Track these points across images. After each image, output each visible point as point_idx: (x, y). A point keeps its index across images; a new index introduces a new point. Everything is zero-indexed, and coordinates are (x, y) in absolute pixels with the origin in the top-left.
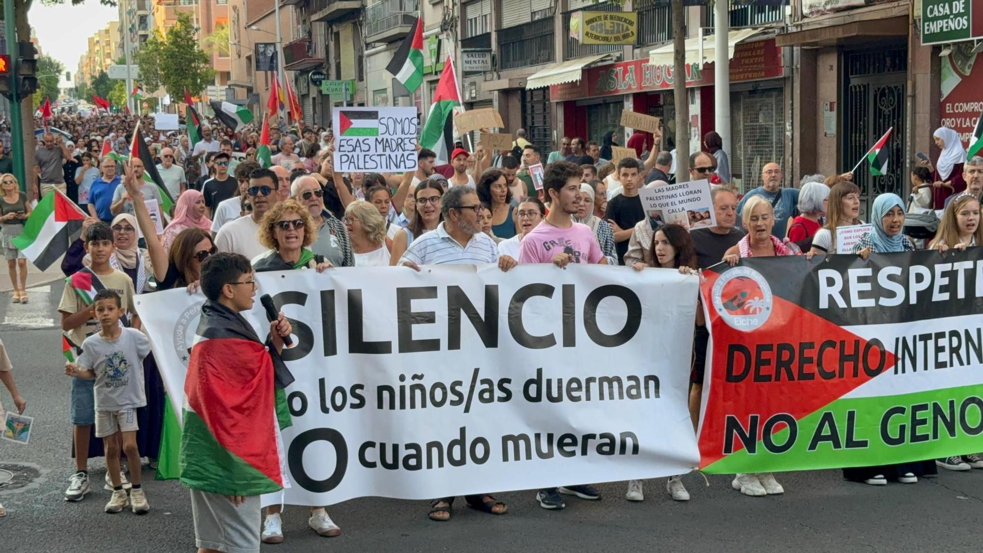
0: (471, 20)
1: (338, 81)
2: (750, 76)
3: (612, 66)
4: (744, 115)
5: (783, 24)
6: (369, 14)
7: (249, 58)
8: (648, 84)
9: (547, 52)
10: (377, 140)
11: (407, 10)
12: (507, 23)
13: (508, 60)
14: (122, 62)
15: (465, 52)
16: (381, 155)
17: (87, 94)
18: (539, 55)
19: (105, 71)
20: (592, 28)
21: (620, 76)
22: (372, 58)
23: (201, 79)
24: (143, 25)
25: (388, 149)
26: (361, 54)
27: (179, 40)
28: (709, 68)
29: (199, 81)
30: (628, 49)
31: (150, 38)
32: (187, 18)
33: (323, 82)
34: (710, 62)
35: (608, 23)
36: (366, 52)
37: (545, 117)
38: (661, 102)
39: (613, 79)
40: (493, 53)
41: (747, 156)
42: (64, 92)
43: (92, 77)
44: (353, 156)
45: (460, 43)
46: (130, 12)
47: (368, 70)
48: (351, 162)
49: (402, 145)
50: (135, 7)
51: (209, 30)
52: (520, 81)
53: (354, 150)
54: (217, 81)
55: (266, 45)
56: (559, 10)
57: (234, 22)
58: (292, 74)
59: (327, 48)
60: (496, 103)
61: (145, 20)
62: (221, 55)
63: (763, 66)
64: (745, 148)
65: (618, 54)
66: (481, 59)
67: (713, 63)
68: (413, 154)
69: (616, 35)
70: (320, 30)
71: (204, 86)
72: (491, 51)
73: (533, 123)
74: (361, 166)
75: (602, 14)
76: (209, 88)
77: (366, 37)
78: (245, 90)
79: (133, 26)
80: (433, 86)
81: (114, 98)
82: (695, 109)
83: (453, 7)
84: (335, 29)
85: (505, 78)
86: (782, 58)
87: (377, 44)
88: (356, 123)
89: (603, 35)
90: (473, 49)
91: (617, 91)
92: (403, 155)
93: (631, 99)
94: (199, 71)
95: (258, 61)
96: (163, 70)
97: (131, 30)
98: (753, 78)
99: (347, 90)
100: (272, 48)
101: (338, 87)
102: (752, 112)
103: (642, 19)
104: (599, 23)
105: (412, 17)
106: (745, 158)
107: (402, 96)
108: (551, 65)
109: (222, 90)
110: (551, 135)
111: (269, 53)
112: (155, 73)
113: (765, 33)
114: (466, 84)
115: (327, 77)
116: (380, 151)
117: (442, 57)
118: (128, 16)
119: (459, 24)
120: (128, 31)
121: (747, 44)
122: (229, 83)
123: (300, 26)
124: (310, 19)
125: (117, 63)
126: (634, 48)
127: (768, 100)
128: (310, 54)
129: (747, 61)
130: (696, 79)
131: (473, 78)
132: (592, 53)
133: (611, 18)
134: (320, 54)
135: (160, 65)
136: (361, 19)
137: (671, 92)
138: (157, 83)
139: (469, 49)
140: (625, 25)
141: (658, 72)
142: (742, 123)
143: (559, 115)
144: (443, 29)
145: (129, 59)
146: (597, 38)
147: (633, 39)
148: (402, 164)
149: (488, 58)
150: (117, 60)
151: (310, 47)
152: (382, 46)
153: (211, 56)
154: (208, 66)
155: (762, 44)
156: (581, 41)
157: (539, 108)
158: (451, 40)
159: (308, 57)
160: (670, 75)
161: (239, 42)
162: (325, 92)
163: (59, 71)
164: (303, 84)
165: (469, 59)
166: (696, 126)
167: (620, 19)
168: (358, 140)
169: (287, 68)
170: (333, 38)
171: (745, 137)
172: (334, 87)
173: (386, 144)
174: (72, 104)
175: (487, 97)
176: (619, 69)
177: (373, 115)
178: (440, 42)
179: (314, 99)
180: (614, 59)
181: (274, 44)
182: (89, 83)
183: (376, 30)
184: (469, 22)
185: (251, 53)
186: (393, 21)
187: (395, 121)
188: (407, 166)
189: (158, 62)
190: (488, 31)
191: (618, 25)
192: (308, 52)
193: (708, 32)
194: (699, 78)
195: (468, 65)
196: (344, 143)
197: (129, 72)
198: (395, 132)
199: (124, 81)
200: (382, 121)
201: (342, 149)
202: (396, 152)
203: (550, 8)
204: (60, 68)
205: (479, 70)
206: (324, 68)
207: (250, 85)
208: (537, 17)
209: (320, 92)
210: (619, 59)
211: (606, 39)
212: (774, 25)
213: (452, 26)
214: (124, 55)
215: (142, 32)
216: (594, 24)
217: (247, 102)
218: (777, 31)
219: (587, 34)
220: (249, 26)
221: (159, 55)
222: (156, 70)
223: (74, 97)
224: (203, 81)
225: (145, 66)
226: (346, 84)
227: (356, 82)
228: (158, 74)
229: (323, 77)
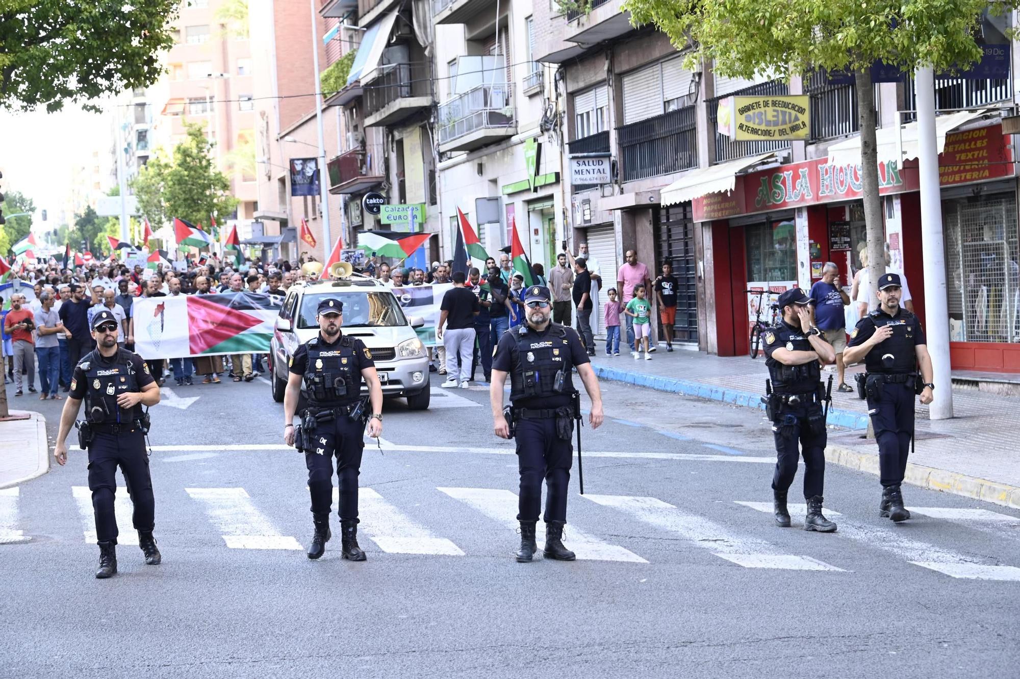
0: (582, 115)
1: (403, 206)
2: (968, 177)
3: (777, 170)
4: (963, 231)
5: (1011, 105)
6: (443, 113)
7: (282, 181)
8: (827, 193)
9: (687, 154)
11: (494, 106)
12: (631, 118)
13: (633, 168)
14: (115, 193)
15: (574, 158)
17: (70, 238)
18: (677, 159)
19: (92, 207)
20: (748, 119)
21: (789, 183)
22: (447, 172)
23: (218, 211)
24: (142, 143)
26: (432, 168)
27: (188, 159)
28: (912, 166)
30: (799, 145)
31: (152, 159)
32: (199, 130)
33: (382, 207)
34: (911, 159)
35: (770, 112)
36: (439, 166)
37: (686, 244)
38: (847, 218)
39: (779, 188)
40: (612, 158)
41: (969, 288)
43: (76, 215)
45: (567, 147)
46: (125, 127)
47: (443, 189)
50: (132, 119)
51: (229, 146)
52: (650, 195)
54: (241, 213)
55: (305, 161)
56: (702, 97)
57: (262, 133)
58: (340, 199)
59: (387, 161)
60: (618, 227)
61: (145, 136)
62: (245, 180)
63: (986, 161)
64: (966, 276)
65: (785, 154)
66: (597, 167)
67: (916, 160)
69: (781, 127)
70: (376, 138)
71: (223, 220)
72: (609, 156)
73: (670, 253)
75: (761, 99)
77: (439, 145)
78: (278, 223)
79: (129, 144)
80: (531, 207)
82: (894, 224)
83: (557, 99)
84: (397, 135)
85: (630, 192)
86: (1012, 150)
87: (454, 154)
89: (763, 127)
90: (585, 154)
91: (785, 203)
93: (805, 214)
94: (215, 201)
95: (294, 184)
96: (168, 200)
97: (126, 150)
98: (972, 180)
99: (414, 217)
100: (312, 165)
101: (402, 214)
102: (974, 227)
103: (816, 105)
104: (757, 111)
105: (500, 115)
106: (965, 291)
107: (489, 222)
108: (692, 173)
109: (246, 226)
110: (695, 268)
111: (309, 172)
112: (159, 206)
113: (987, 117)
114: (577, 203)
115: (388, 201)
117: (542, 167)
118: (122, 131)
119: (565, 121)
120: (124, 153)
121: (964, 132)
122: (256, 214)
123: (350, 134)
124: (363, 123)
125: (108, 195)
126: (807, 144)
127: (993, 210)
128: (364, 171)
129: (963, 157)
130: (894, 183)
131: (585, 194)
132: (749, 153)
133: (774, 104)
134: (378, 171)
135: (164, 194)
136: (432, 120)
137: (860, 202)
138: (160, 219)
139: (580, 155)
140: (793, 113)
141: (842, 176)
142: (960, 242)
143: (706, 240)
144: (544, 130)
145: (124, 189)
146: (755, 131)
147: (805, 132)
149: (606, 166)
150: (109, 192)
151: (363, 162)
152: (462, 156)
153: (233, 180)
154: (227, 193)
155: (984, 133)
156: (732, 138)
157: (678, 232)
158: (555, 143)
159: (361, 174)
160: (857, 179)
161: (269, 159)
162: (384, 221)
163: (33, 210)
164: (355, 212)
165: (580, 168)
166: (898, 248)
167: (786, 105)
169: (333, 192)
170: (395, 149)
171: (964, 261)
172: (397, 214)
175: (606, 219)
176: (787, 175)
178: (540, 146)
180: (780, 160)
181: (315, 160)
182: (72, 225)
183: (452, 134)
184: (579, 118)
185: (286, 173)
186: (475, 121)
189: (162, 190)
190: (605, 129)
191: (784, 113)
192: (361, 168)
193: (907, 119)
194: (898, 181)
195: (578, 176)
197: (123, 206)
199: (117, 218)
203: (690, 95)
204: (34, 205)
205: (595, 182)
206: (383, 189)
207: (284, 216)
208: (672, 108)
209: (378, 221)
210: (787, 160)
211: (767, 133)
212: (999, 105)
213: (556, 125)
214: (118, 184)
215: (142, 153)
216: (751, 113)
217: (279, 239)
218: (1004, 114)
219: (741, 127)
220: (282, 138)
221: (163, 180)
222: (160, 202)
223: (53, 243)
224: (221, 213)
225: (145, 197)
226: (413, 210)
227: (426, 205)
228: (162, 207)
229: (381, 201)
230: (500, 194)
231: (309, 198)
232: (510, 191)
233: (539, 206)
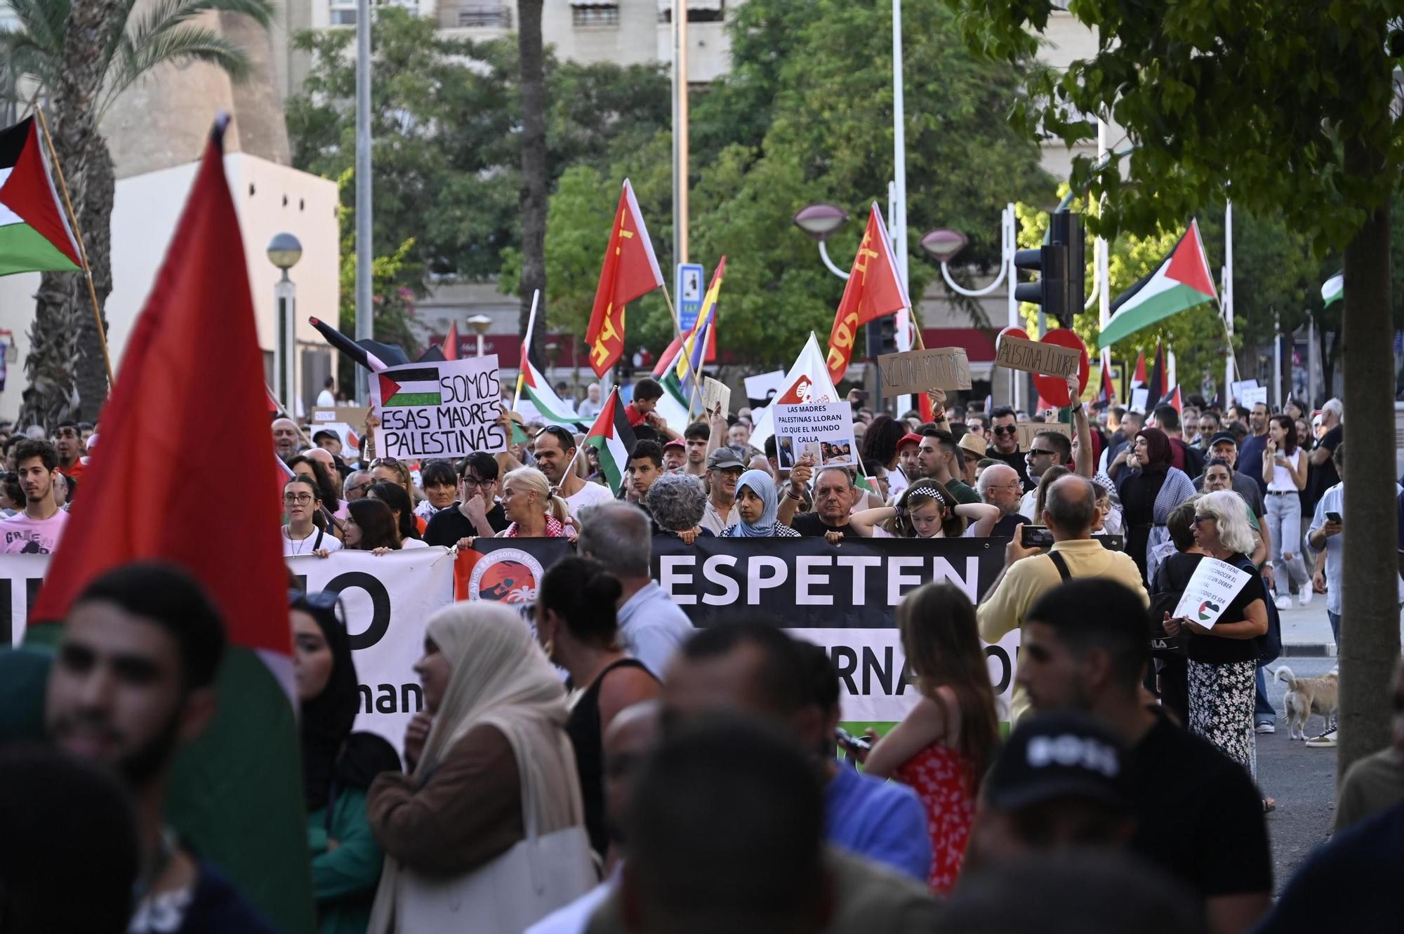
10: (439, 410)
16: (447, 433)
25: (457, 423)
44: (404, 435)
48: (402, 444)
49: (480, 414)
53: (406, 426)
74: (419, 449)
88: (406, 387)
92: (482, 429)
116: (446, 427)
148: (482, 441)
168: (410, 412)
173: (454, 415)
177: (432, 374)
187: (466, 380)
188: (489, 445)
196: (387, 416)
198: (467, 397)
200: (445, 382)
201: (387, 425)
202: (471, 426)
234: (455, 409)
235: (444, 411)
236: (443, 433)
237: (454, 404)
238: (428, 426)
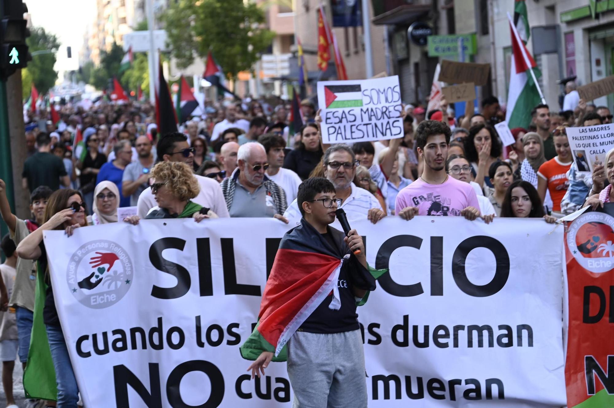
1: (451, 37)
10: (362, 110)
14: (143, 27)
16: (367, 124)
19: (119, 43)
23: (254, 45)
25: (373, 118)
29: (250, 48)
33: (430, 39)
42: (65, 76)
43: (102, 52)
44: (339, 128)
47: (496, 18)
48: (338, 133)
49: (387, 112)
53: (341, 121)
54: (276, 48)
58: (383, 31)
62: (280, 11)
68: (398, 121)
71: (258, 55)
74: (349, 136)
76: (266, 58)
80: (592, 35)
81: (133, 80)
88: (341, 96)
92: (388, 123)
94: (250, 34)
95: (334, 15)
96: (199, 34)
99: (464, 48)
101: (451, 45)
107: (547, 52)
109: (283, 61)
111: (351, 2)
112: (189, 40)
115: (435, 31)
116: (366, 121)
122: (293, 49)
125: (136, 30)
135: (195, 28)
138: (191, 54)
145: (152, 23)
148: (388, 131)
150: (135, 26)
153: (268, 12)
154: (262, 26)
159: (406, 3)
162: (432, 53)
163: (57, 47)
164: (400, 45)
168: (344, 112)
169: (377, 22)
172: (444, 45)
173: (371, 114)
174: (74, 92)
177: (357, 88)
179: (417, 65)
182: (97, 62)
187: (378, 91)
188: (393, 135)
189: (193, 23)
196: (330, 115)
197: (152, 41)
198: (379, 101)
199: (145, 54)
201: (329, 121)
202: (382, 120)
204: (58, 41)
206: (430, 19)
209: (425, 54)
214: (145, 17)
221: (194, 13)
222: (190, 36)
223: (78, 81)
224: (256, 49)
225: (175, 32)
226: (463, 40)
227: (478, 36)
228: (192, 41)
229: (428, 32)
230: (558, 22)
231: (351, 30)
232: (569, 18)
233: (601, 34)
234: (372, 110)
235: (365, 110)
236: (364, 125)
237: (370, 106)
238: (355, 121)
